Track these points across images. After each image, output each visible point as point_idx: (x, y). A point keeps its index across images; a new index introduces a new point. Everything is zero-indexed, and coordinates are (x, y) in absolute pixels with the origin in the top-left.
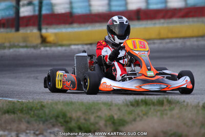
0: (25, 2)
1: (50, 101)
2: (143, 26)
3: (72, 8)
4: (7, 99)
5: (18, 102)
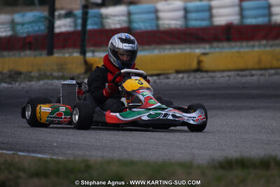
0: (63, 12)
1: (99, 159)
2: (236, 50)
3: (130, 21)
4: (35, 155)
5: (52, 159)
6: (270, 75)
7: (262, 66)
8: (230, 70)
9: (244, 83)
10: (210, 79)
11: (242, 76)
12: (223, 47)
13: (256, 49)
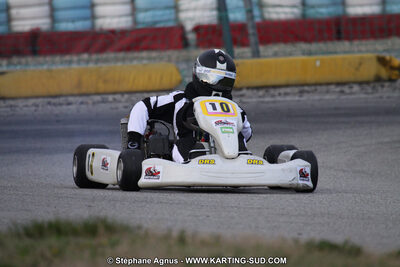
6: (94, 103)
7: (84, 90)
8: (37, 97)
9: (57, 115)
10: (9, 109)
11: (55, 104)
12: (27, 64)
13: (75, 66)
